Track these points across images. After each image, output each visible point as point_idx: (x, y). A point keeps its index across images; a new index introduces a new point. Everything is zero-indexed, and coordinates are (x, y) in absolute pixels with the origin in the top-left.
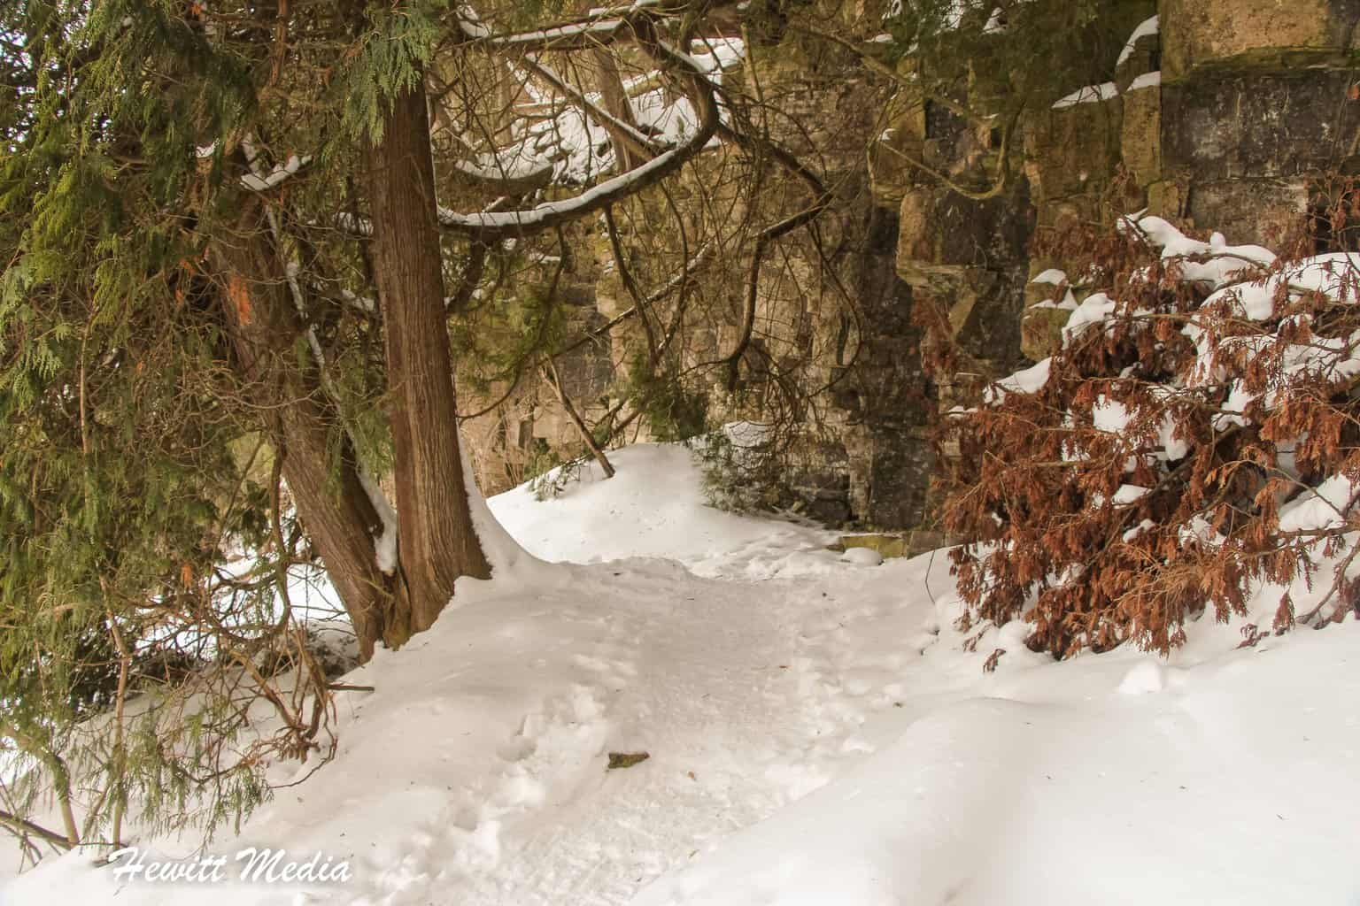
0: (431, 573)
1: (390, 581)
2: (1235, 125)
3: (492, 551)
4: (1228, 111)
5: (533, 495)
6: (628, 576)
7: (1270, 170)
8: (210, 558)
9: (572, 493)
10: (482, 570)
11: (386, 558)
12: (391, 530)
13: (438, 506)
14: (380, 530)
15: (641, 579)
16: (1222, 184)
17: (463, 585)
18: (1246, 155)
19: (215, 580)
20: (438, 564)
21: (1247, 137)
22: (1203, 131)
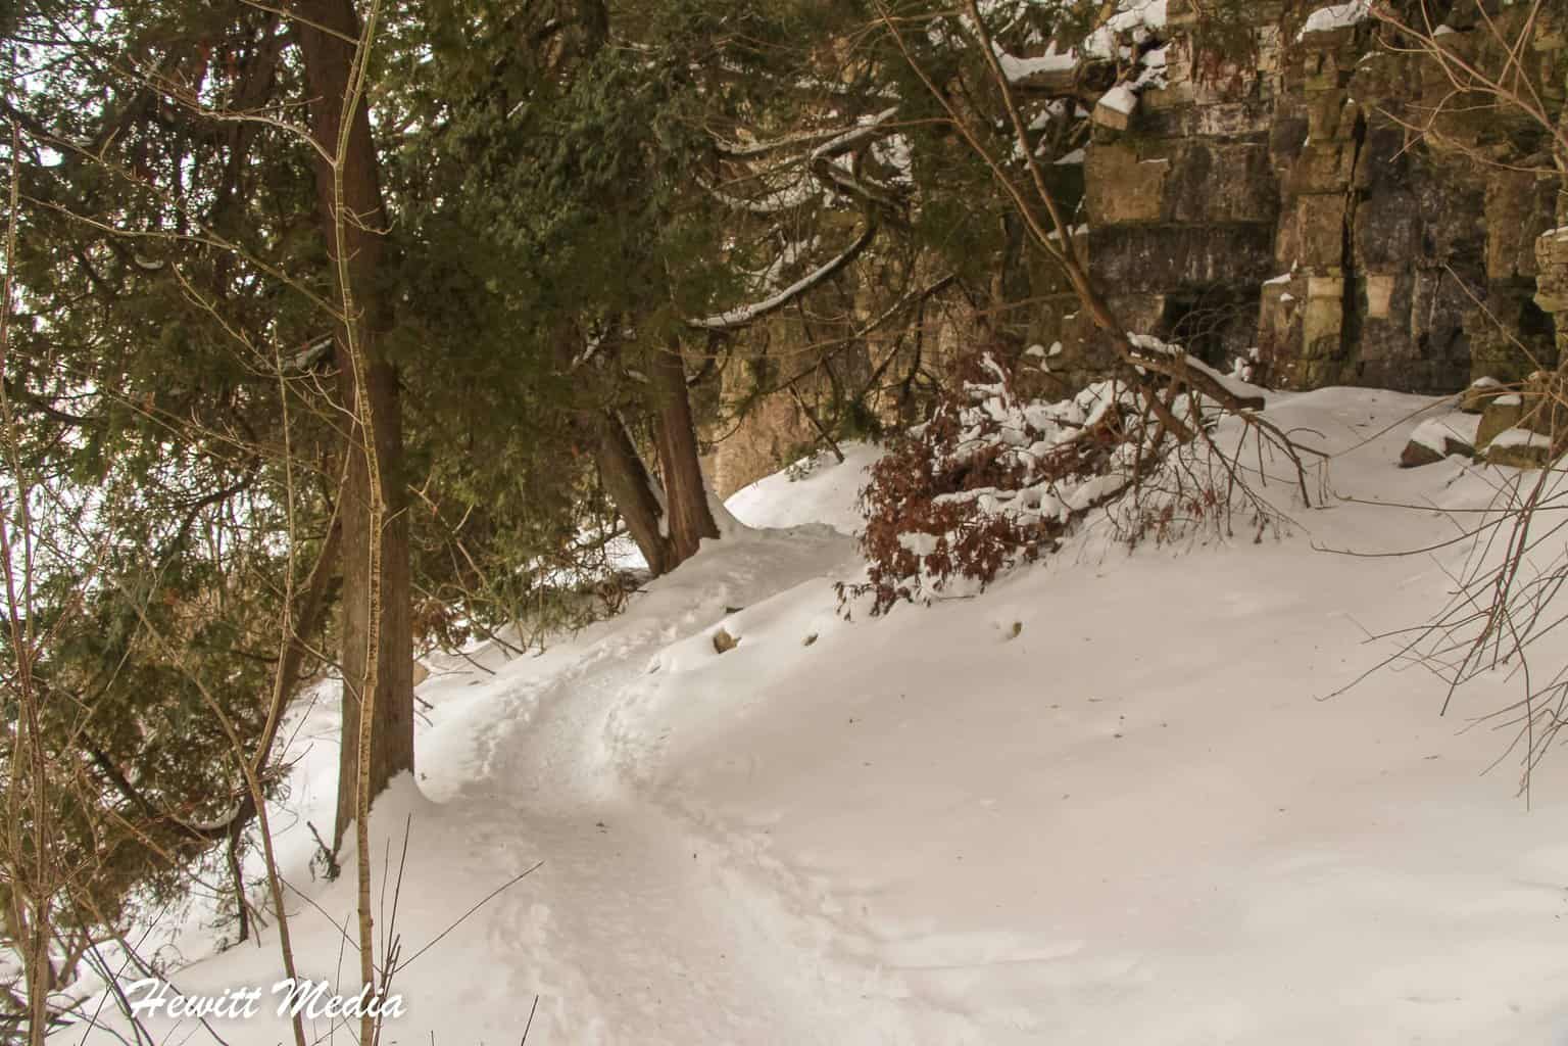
0: (686, 537)
1: (666, 542)
2: (1126, 259)
3: (721, 524)
4: (1123, 251)
5: (788, 478)
6: (796, 536)
7: (1144, 287)
8: (569, 531)
9: (815, 475)
10: (715, 534)
11: (664, 529)
12: (666, 511)
13: (688, 500)
14: (661, 513)
15: (803, 537)
16: (1121, 295)
17: (705, 543)
18: (1131, 278)
19: (574, 545)
20: (691, 532)
21: (1132, 265)
22: (1110, 263)
